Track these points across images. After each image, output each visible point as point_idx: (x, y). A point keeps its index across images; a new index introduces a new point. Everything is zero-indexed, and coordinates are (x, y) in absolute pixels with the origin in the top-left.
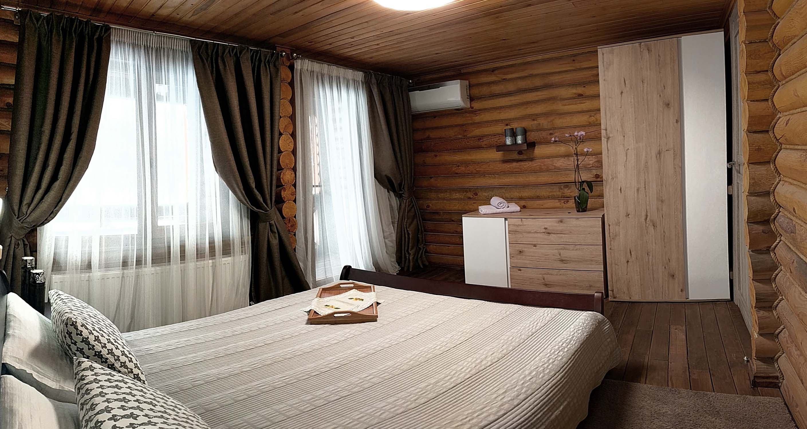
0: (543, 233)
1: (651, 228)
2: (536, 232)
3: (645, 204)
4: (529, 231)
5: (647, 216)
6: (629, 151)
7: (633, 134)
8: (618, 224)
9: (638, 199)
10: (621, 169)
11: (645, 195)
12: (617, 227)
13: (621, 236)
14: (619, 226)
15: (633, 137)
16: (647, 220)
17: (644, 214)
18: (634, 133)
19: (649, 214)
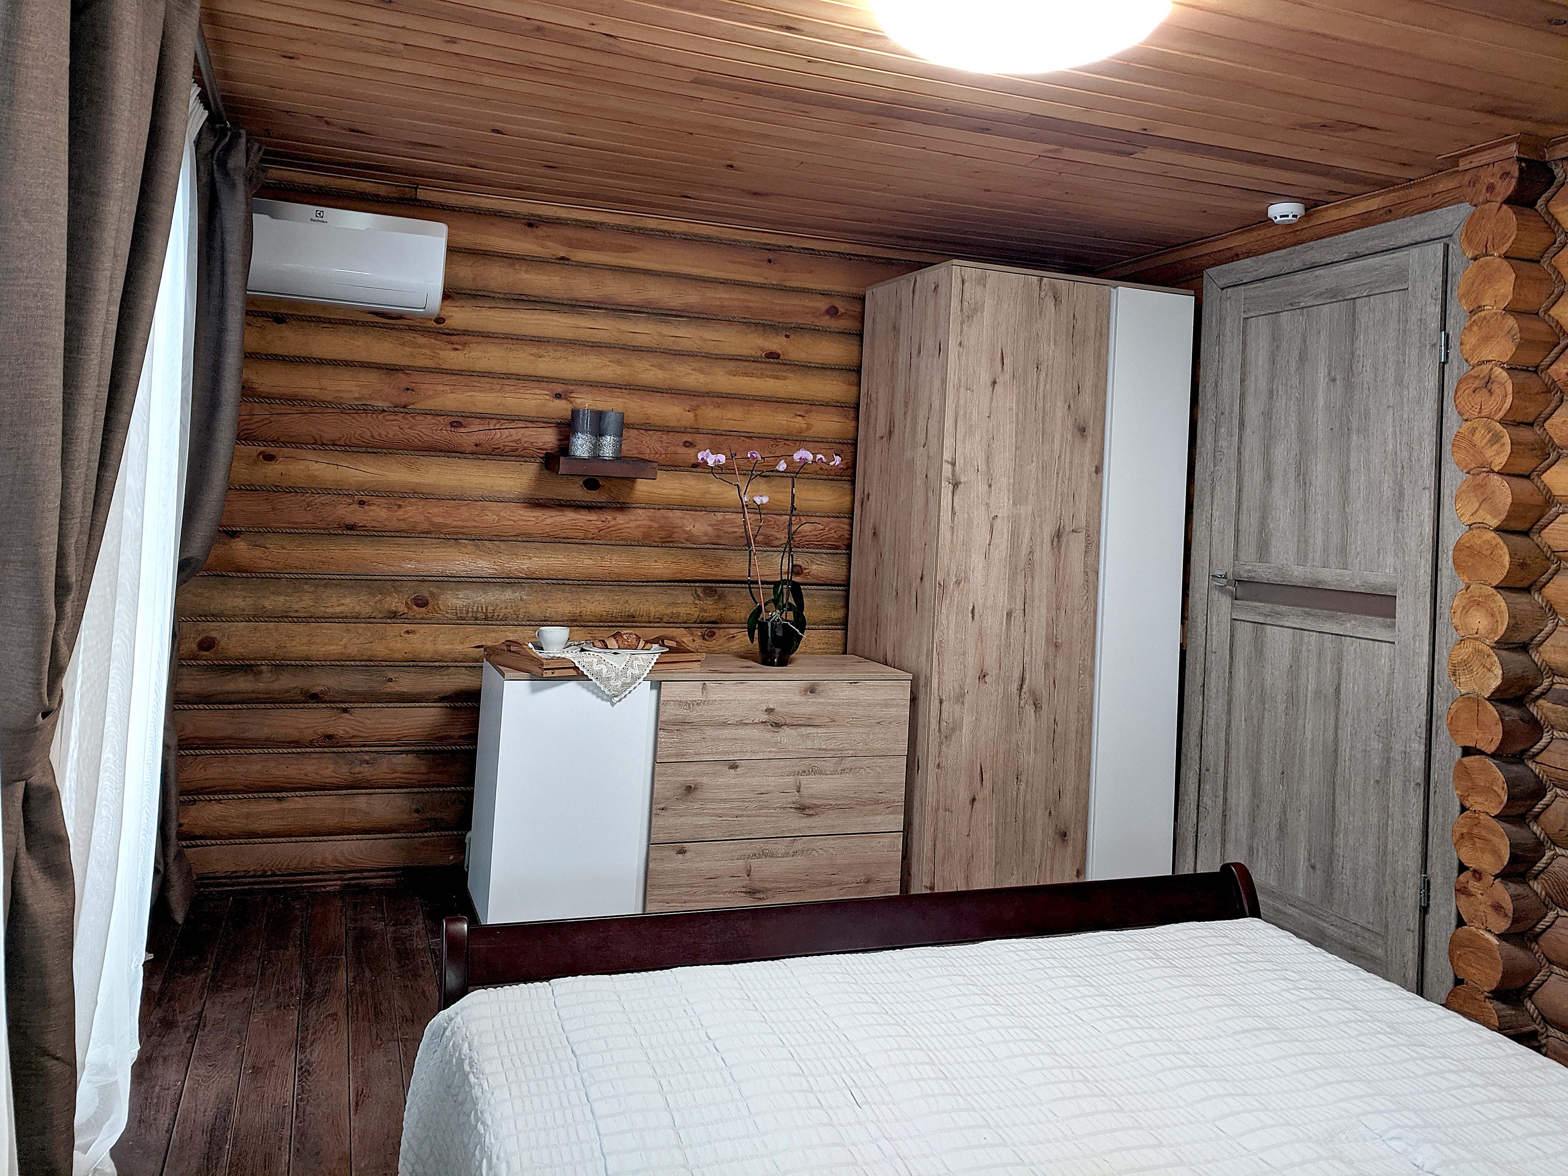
0: (762, 727)
1: (1030, 710)
2: (742, 724)
3: (1021, 650)
4: (722, 719)
5: (1023, 680)
6: (998, 520)
7: (1009, 484)
8: (960, 698)
9: (1008, 636)
10: (977, 560)
11: (1022, 630)
12: (957, 707)
13: (964, 731)
14: (963, 703)
15: (1009, 490)
16: (1024, 691)
17: (1017, 674)
18: (1011, 481)
19: (1027, 676)
